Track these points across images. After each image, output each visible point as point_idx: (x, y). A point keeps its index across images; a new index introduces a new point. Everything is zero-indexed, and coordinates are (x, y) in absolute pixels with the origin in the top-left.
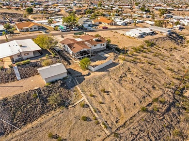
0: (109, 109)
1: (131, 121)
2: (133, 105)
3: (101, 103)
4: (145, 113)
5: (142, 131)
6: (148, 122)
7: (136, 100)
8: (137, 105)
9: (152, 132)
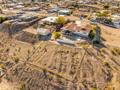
0: (37, 56)
1: (34, 66)
2: (44, 64)
3: (38, 52)
4: (43, 72)
5: (31, 74)
6: (38, 75)
7: (49, 64)
8: (46, 66)
9: (33, 80)
